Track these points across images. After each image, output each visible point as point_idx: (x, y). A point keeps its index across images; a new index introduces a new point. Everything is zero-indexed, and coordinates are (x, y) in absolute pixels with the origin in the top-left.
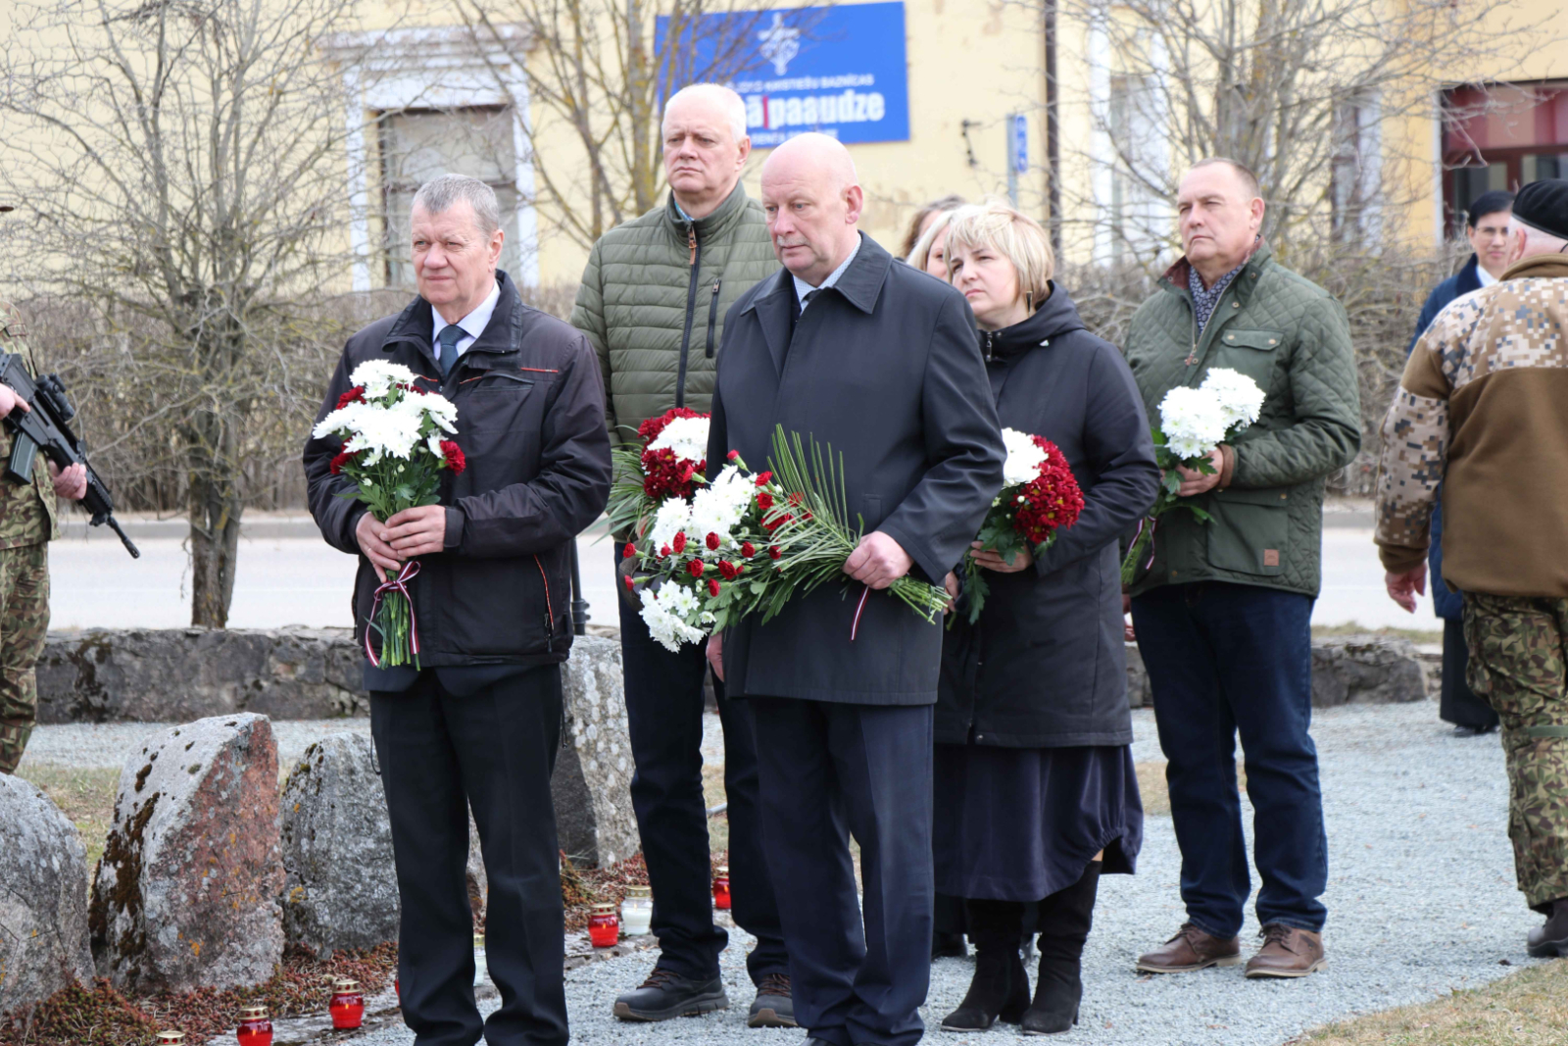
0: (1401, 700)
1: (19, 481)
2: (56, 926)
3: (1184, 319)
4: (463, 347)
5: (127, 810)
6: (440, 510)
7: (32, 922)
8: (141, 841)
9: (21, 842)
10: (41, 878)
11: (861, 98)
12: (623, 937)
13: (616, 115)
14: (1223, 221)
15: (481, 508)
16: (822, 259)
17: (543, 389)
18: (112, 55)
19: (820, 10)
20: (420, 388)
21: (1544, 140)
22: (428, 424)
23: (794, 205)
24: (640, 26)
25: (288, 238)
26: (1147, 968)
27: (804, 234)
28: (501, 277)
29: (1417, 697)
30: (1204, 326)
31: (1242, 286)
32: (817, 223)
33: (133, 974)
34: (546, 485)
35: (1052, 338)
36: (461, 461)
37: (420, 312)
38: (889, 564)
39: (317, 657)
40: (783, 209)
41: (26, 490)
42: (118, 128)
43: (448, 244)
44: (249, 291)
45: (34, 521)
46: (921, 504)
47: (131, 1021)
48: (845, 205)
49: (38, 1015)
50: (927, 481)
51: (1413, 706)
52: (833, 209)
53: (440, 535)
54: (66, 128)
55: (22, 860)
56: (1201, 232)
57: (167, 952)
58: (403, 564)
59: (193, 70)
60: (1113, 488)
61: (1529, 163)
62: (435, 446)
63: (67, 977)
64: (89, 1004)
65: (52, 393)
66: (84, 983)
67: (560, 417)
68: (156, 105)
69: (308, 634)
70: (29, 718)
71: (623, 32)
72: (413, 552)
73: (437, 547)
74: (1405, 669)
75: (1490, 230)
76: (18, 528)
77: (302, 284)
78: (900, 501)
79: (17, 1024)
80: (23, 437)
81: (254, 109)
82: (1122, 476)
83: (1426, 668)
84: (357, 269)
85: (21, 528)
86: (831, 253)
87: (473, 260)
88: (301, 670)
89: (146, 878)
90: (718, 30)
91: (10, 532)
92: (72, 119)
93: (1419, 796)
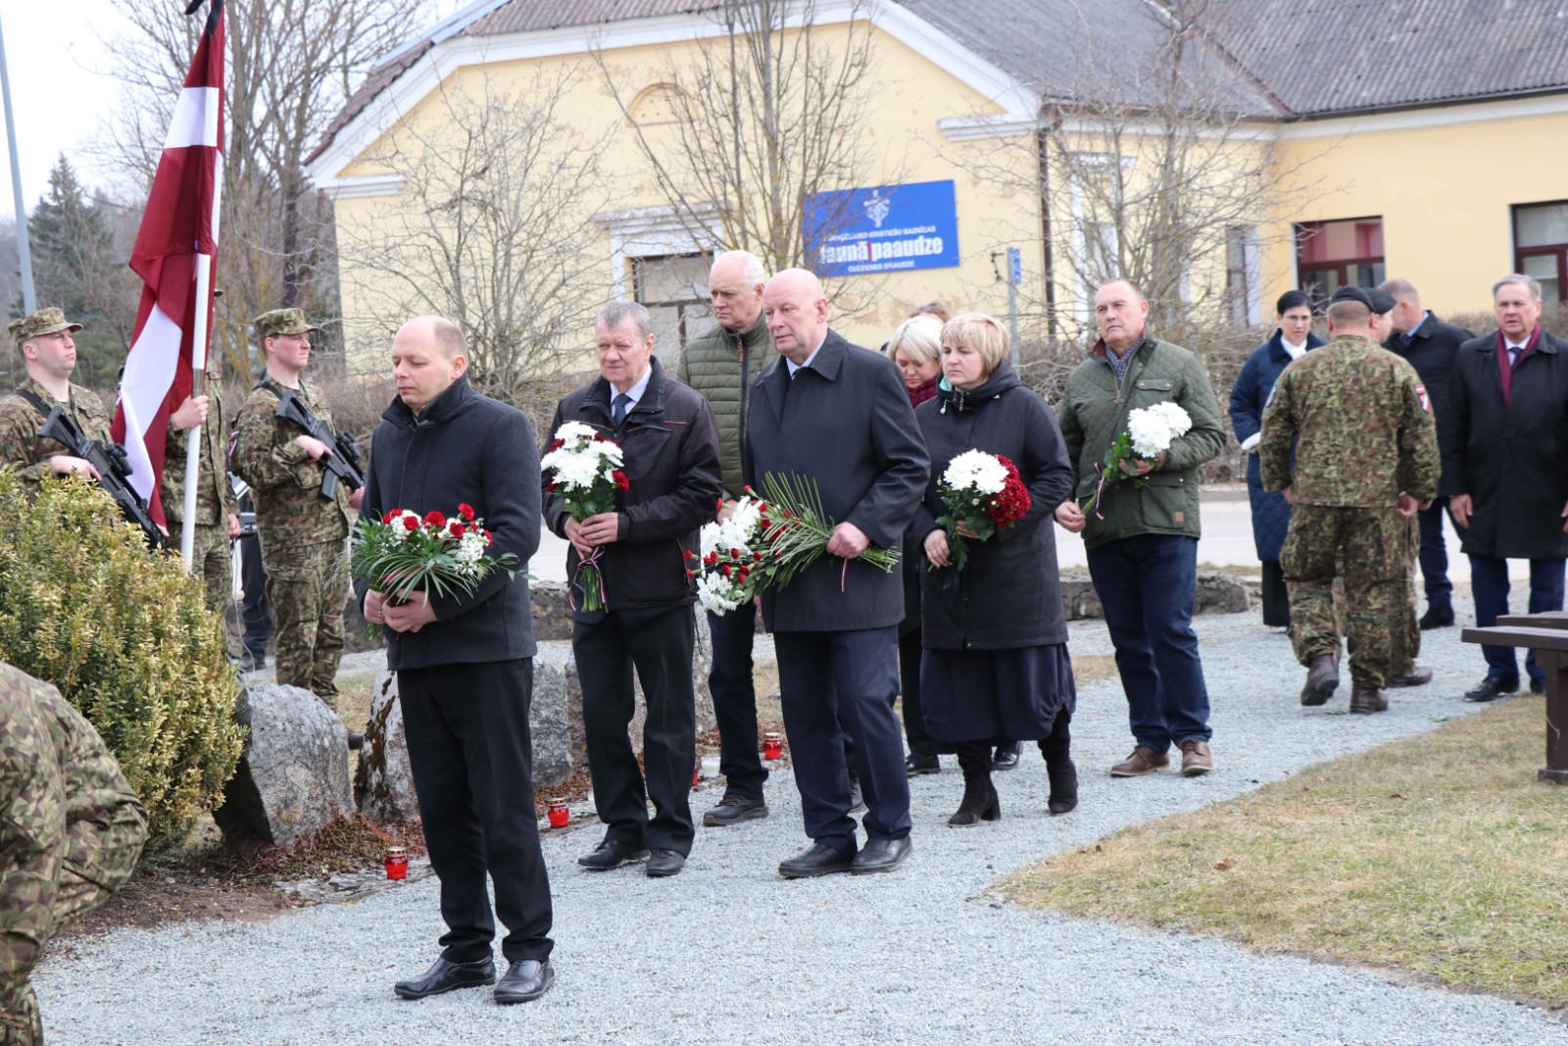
0: (1233, 612)
1: (328, 500)
2: (327, 781)
3: (1109, 376)
4: (629, 407)
5: (378, 707)
6: (615, 515)
7: (311, 779)
8: (385, 726)
9: (303, 730)
10: (316, 751)
11: (928, 241)
12: (702, 779)
13: (766, 256)
14: (1128, 316)
15: (640, 513)
16: (802, 345)
17: (678, 434)
18: (432, 232)
19: (891, 188)
20: (599, 438)
21: (1362, 255)
22: (604, 462)
23: (784, 309)
24: (780, 201)
25: (540, 341)
26: (1117, 773)
27: (791, 328)
28: (653, 360)
29: (1243, 609)
30: (1123, 379)
31: (1143, 353)
32: (799, 320)
33: (382, 810)
34: (681, 496)
35: (1001, 394)
36: (626, 485)
37: (602, 386)
38: (854, 544)
39: (560, 601)
40: (777, 312)
41: (332, 505)
42: (435, 276)
43: (620, 346)
44: (516, 374)
45: (338, 524)
46: (872, 501)
47: (377, 840)
48: (817, 311)
49: (317, 837)
50: (877, 485)
51: (1241, 615)
52: (808, 312)
53: (615, 532)
54: (405, 277)
55: (304, 740)
56: (1115, 323)
57: (402, 796)
58: (594, 548)
59: (481, 239)
60: (1043, 484)
61: (1352, 271)
62: (609, 476)
63: (335, 813)
64: (350, 829)
65: (346, 443)
66: (347, 817)
67: (689, 451)
68: (458, 261)
69: (554, 587)
70: (341, 647)
71: (769, 205)
72: (598, 542)
73: (613, 538)
74: (1235, 592)
75: (1294, 317)
76: (328, 529)
77: (550, 369)
78: (860, 499)
79: (304, 843)
80: (329, 472)
81: (517, 262)
82: (1049, 477)
83: (1248, 590)
84: (584, 358)
85: (330, 529)
86: (807, 341)
87: (635, 355)
88: (550, 609)
89: (387, 750)
90: (826, 202)
91: (324, 532)
92: (407, 271)
93: (1232, 673)
